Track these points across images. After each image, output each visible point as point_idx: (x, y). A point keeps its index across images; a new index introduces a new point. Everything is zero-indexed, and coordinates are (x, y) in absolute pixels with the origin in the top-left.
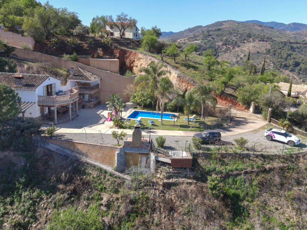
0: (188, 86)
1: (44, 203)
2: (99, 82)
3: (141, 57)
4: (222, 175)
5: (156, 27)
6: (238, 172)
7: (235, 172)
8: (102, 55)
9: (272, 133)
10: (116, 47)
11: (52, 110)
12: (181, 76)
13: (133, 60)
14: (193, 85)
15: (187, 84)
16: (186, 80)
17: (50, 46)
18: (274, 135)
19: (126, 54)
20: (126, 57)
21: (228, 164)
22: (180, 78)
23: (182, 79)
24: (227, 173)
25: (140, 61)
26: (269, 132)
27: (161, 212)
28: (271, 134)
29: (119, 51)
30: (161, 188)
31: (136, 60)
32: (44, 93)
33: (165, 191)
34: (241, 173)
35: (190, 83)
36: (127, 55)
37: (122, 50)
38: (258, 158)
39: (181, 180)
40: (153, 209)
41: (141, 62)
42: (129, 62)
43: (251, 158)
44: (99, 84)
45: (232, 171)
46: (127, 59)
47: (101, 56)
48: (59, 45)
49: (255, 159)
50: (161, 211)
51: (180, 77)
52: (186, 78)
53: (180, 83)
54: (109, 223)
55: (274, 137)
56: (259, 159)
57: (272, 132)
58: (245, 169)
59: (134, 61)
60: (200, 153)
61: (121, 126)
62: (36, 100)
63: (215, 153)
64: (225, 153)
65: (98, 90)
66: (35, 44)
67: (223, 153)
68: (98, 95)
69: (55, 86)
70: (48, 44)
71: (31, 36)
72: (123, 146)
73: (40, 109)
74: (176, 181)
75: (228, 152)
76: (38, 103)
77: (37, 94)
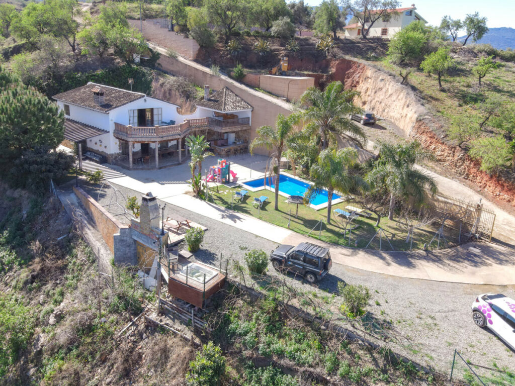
0: (430, 143)
1: (10, 276)
2: (250, 115)
3: (369, 76)
4: (253, 354)
5: (477, 15)
6: (292, 363)
7: (286, 362)
8: (286, 70)
9: (488, 307)
10: (335, 56)
11: (151, 148)
12: (423, 119)
13: (357, 80)
14: (443, 143)
15: (431, 137)
16: (431, 130)
17: (223, 53)
18: (490, 316)
19: (350, 68)
20: (348, 74)
21: (286, 334)
22: (420, 124)
23: (422, 127)
24: (264, 354)
25: (366, 84)
26: (482, 303)
27: (110, 370)
28: (486, 309)
29: (337, 62)
30: (142, 327)
31: (361, 81)
32: (130, 120)
33: (145, 335)
34: (297, 371)
35: (436, 137)
36: (351, 71)
37: (344, 60)
38: (371, 354)
39: (178, 326)
40: (103, 358)
41: (368, 86)
42: (350, 84)
43: (352, 347)
44: (249, 118)
45: (281, 354)
46: (348, 78)
47: (284, 71)
48: (238, 52)
49: (361, 352)
50: (113, 368)
51: (420, 120)
52: (433, 125)
53: (418, 135)
54: (42, 346)
55: (491, 322)
56: (372, 356)
57: (491, 305)
58: (311, 366)
59: (358, 82)
60: (245, 287)
61: (200, 194)
62: (111, 128)
63: (274, 299)
64: (295, 308)
65: (244, 128)
66: (199, 50)
67: (291, 306)
68: (247, 137)
69: (160, 112)
70: (221, 50)
71: (194, 38)
72: (130, 227)
73: (118, 143)
74: (167, 324)
75: (305, 309)
76: (114, 133)
77: (112, 120)
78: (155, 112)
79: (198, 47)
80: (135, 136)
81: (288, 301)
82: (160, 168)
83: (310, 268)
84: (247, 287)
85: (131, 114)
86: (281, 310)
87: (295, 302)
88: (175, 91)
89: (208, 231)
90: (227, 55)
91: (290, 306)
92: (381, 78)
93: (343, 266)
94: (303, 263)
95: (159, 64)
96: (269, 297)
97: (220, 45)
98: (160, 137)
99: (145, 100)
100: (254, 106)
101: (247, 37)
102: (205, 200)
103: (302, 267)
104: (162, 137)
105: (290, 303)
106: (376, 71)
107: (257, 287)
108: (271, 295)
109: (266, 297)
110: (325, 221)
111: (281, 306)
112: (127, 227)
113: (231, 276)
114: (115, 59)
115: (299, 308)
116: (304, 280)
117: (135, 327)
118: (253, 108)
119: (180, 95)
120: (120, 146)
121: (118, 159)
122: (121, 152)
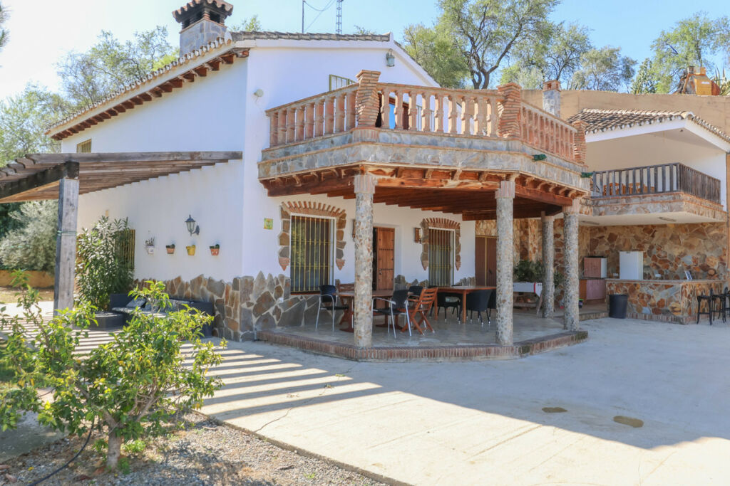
44: (719, 181)
62: (254, 137)
76: (264, 164)
77: (257, 94)
99: (388, 58)
120: (283, 239)
121: (271, 311)
122: (287, 274)
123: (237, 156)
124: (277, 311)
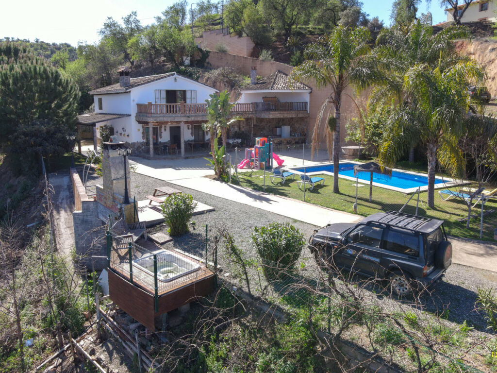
2: (307, 98)
17: (281, 50)
32: (156, 102)
44: (307, 103)
48: (299, 48)
60: (249, 294)
61: (222, 176)
62: (133, 111)
63: (310, 325)
64: (360, 349)
65: (301, 115)
66: (254, 48)
67: (351, 344)
68: (305, 127)
69: (194, 96)
70: (279, 48)
71: (248, 36)
72: (95, 201)
73: (141, 130)
74: (99, 361)
75: (387, 352)
76: (136, 117)
77: (134, 101)
78: (188, 95)
79: (253, 45)
80: (155, 115)
81: (342, 330)
82: (186, 158)
83: (397, 260)
84: (252, 296)
85: (158, 95)
86: (323, 352)
87: (360, 335)
88: (220, 82)
89: (213, 213)
90: (286, 51)
91: (347, 342)
92: (490, 48)
93: (476, 269)
94: (381, 251)
95: (208, 63)
96: (297, 316)
97: (278, 43)
98: (185, 116)
99: (175, 79)
100: (312, 87)
101: (310, 36)
102: (227, 182)
103: (378, 260)
104: (189, 117)
105: (346, 335)
106: (482, 43)
107: (273, 297)
108: (302, 314)
109: (289, 319)
110: (424, 206)
111: (323, 341)
112: (92, 200)
113: (227, 274)
114: (167, 65)
115: (370, 349)
116: (382, 289)
117: (60, 360)
118: (311, 89)
119: (225, 85)
120: (143, 133)
121: (141, 150)
122: (145, 141)
123: (130, 115)
124: (142, 150)
